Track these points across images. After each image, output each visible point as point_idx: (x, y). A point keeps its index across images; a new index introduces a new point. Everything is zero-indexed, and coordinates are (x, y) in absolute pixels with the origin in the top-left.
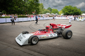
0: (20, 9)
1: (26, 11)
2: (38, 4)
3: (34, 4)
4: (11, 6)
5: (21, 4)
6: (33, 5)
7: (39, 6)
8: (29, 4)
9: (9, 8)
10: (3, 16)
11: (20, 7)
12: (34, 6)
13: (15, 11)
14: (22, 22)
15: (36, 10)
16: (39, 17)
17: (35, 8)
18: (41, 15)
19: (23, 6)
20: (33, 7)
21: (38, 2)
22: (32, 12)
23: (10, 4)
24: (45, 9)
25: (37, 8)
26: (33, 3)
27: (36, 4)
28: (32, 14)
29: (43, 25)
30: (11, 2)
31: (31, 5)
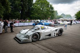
0: (39, 16)
1: (44, 17)
2: (53, 11)
3: (50, 11)
4: (33, 14)
5: (39, 12)
7: (54, 13)
8: (46, 11)
9: (31, 16)
10: (27, 21)
11: (39, 14)
13: (35, 17)
15: (51, 16)
17: (50, 14)
19: (41, 13)
21: (53, 9)
23: (32, 12)
28: (48, 19)
31: (47, 13)
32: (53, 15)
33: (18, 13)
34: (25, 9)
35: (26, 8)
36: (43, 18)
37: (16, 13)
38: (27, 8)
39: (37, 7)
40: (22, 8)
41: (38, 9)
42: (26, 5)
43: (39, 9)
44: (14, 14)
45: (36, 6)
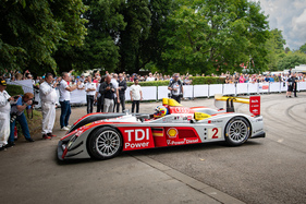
0: (200, 56)
1: (219, 60)
2: (263, 33)
3: (247, 35)
4: (172, 47)
5: (201, 38)
6: (244, 37)
7: (268, 42)
8: (229, 36)
9: (165, 55)
11: (198, 49)
12: (248, 43)
14: (207, 100)
15: (254, 57)
16: (267, 80)
17: (251, 49)
18: (273, 73)
19: (211, 43)
20: (243, 46)
21: (262, 26)
22: (238, 63)
23: (170, 41)
24: (288, 50)
25: (259, 50)
26: (244, 33)
27: (254, 36)
28: (239, 69)
29: (284, 113)
30: (170, 36)
31: (237, 41)
32: (264, 53)
33: (109, 42)
34: (139, 27)
35: (143, 20)
36: (216, 67)
37: (99, 44)
38: (146, 23)
39: (193, 17)
40: (125, 20)
41: (194, 26)
42: (144, 11)
43: (201, 27)
44: (91, 47)
45: (186, 14)
